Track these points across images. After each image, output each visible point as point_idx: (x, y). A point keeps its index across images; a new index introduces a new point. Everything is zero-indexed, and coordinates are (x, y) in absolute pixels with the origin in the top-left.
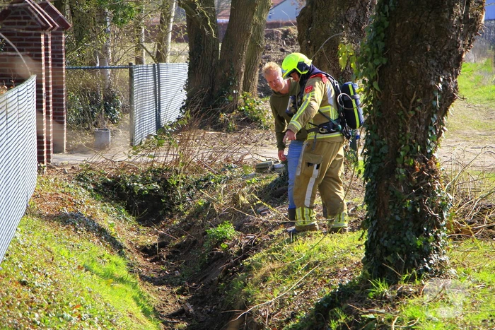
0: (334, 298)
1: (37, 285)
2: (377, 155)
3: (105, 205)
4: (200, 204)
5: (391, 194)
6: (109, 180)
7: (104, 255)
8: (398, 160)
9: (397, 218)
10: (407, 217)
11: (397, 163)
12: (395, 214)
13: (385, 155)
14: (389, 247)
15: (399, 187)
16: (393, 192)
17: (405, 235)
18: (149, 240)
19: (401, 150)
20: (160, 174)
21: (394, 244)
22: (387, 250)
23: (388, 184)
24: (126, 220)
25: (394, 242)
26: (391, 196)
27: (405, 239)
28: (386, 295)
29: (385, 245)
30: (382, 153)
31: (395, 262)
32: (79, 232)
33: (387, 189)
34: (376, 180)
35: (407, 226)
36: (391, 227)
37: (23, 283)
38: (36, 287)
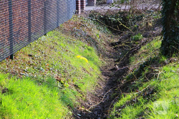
0: (147, 63)
1: (36, 56)
2: (167, 5)
3: (99, 27)
4: (136, 26)
5: (171, 21)
6: (102, 17)
7: (85, 46)
8: (175, 7)
9: (173, 31)
10: (177, 31)
11: (175, 8)
12: (172, 29)
13: (170, 5)
14: (170, 43)
15: (175, 18)
16: (172, 20)
17: (176, 38)
18: (115, 41)
19: (177, 3)
20: (123, 15)
21: (171, 42)
22: (168, 44)
23: (171, 17)
24: (107, 33)
25: (171, 41)
26: (172, 22)
27: (176, 39)
28: (165, 62)
29: (168, 42)
30: (169, 4)
31: (171, 49)
32: (77, 37)
33: (170, 19)
34: (166, 15)
35: (177, 34)
36: (171, 34)
37: (30, 56)
38: (35, 57)
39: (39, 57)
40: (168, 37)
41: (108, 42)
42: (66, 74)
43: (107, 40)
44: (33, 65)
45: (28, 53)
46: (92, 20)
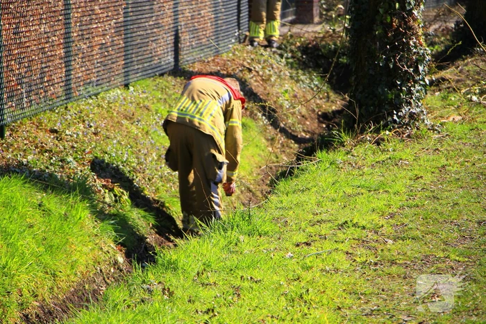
1: (67, 133)
8: (377, 17)
9: (371, 72)
10: (381, 72)
11: (375, 20)
12: (369, 69)
14: (362, 100)
15: (375, 44)
16: (369, 48)
19: (381, 8)
21: (366, 98)
22: (361, 103)
23: (366, 41)
25: (367, 96)
26: (368, 52)
27: (376, 92)
29: (359, 98)
33: (364, 45)
35: (380, 80)
37: (53, 131)
38: (66, 135)
39: (75, 136)
40: (360, 88)
41: (317, 110)
42: (138, 174)
43: (314, 106)
44: (51, 151)
45: (49, 126)
46: (281, 56)
